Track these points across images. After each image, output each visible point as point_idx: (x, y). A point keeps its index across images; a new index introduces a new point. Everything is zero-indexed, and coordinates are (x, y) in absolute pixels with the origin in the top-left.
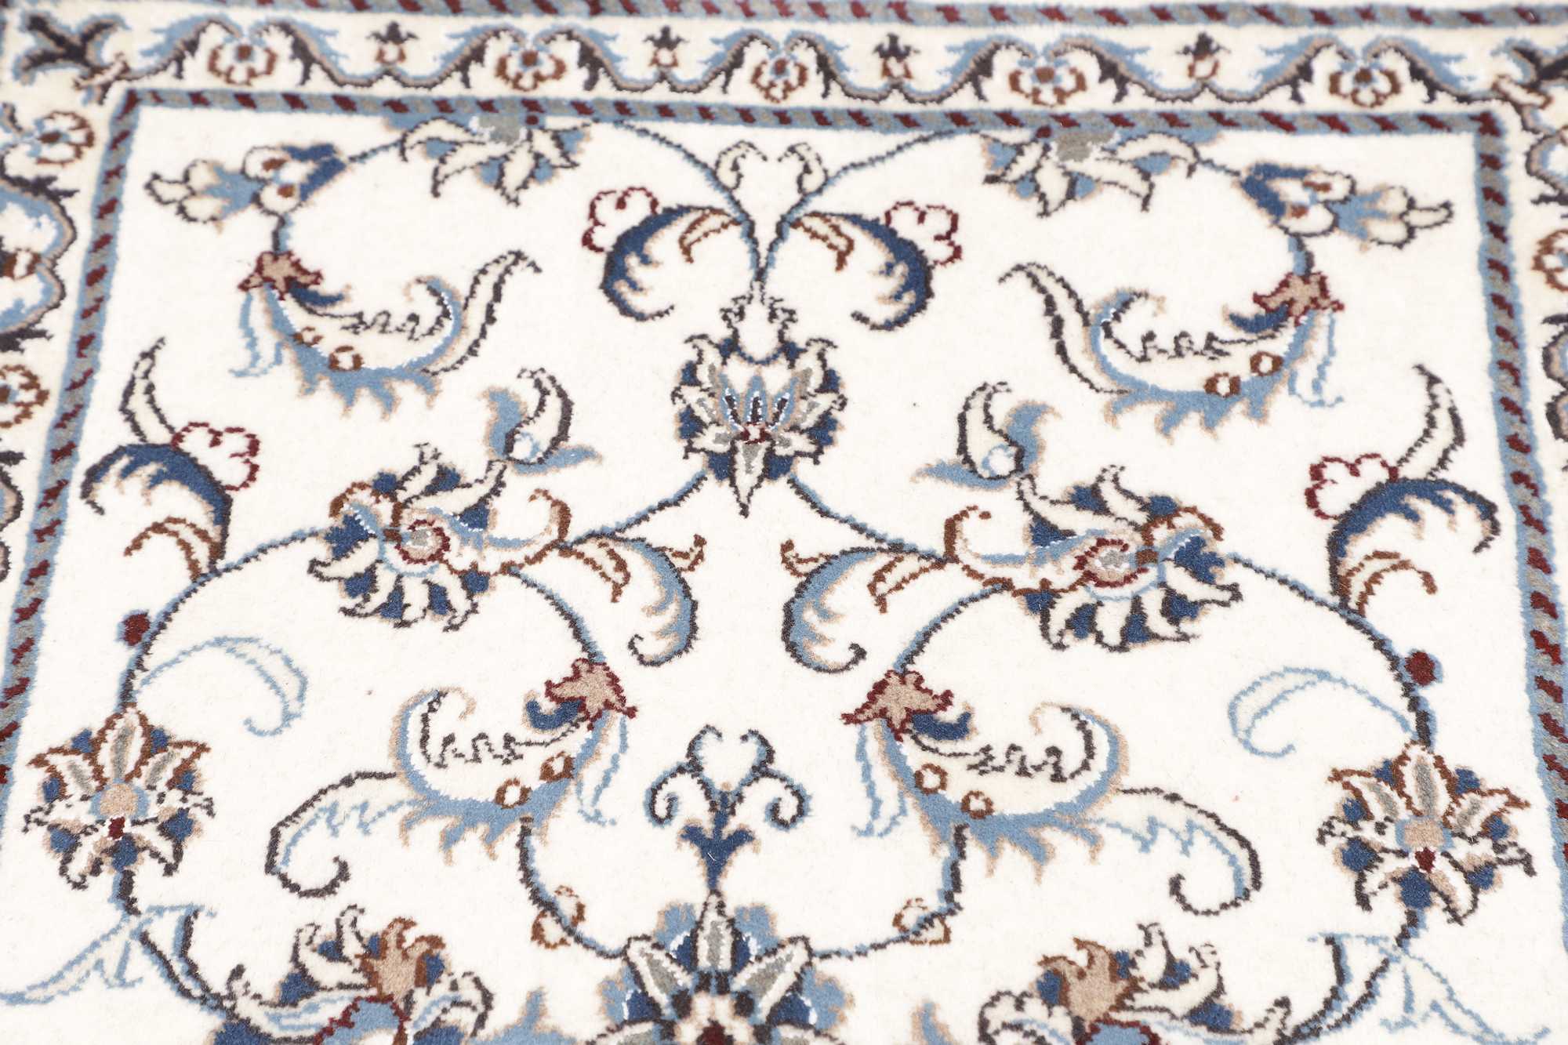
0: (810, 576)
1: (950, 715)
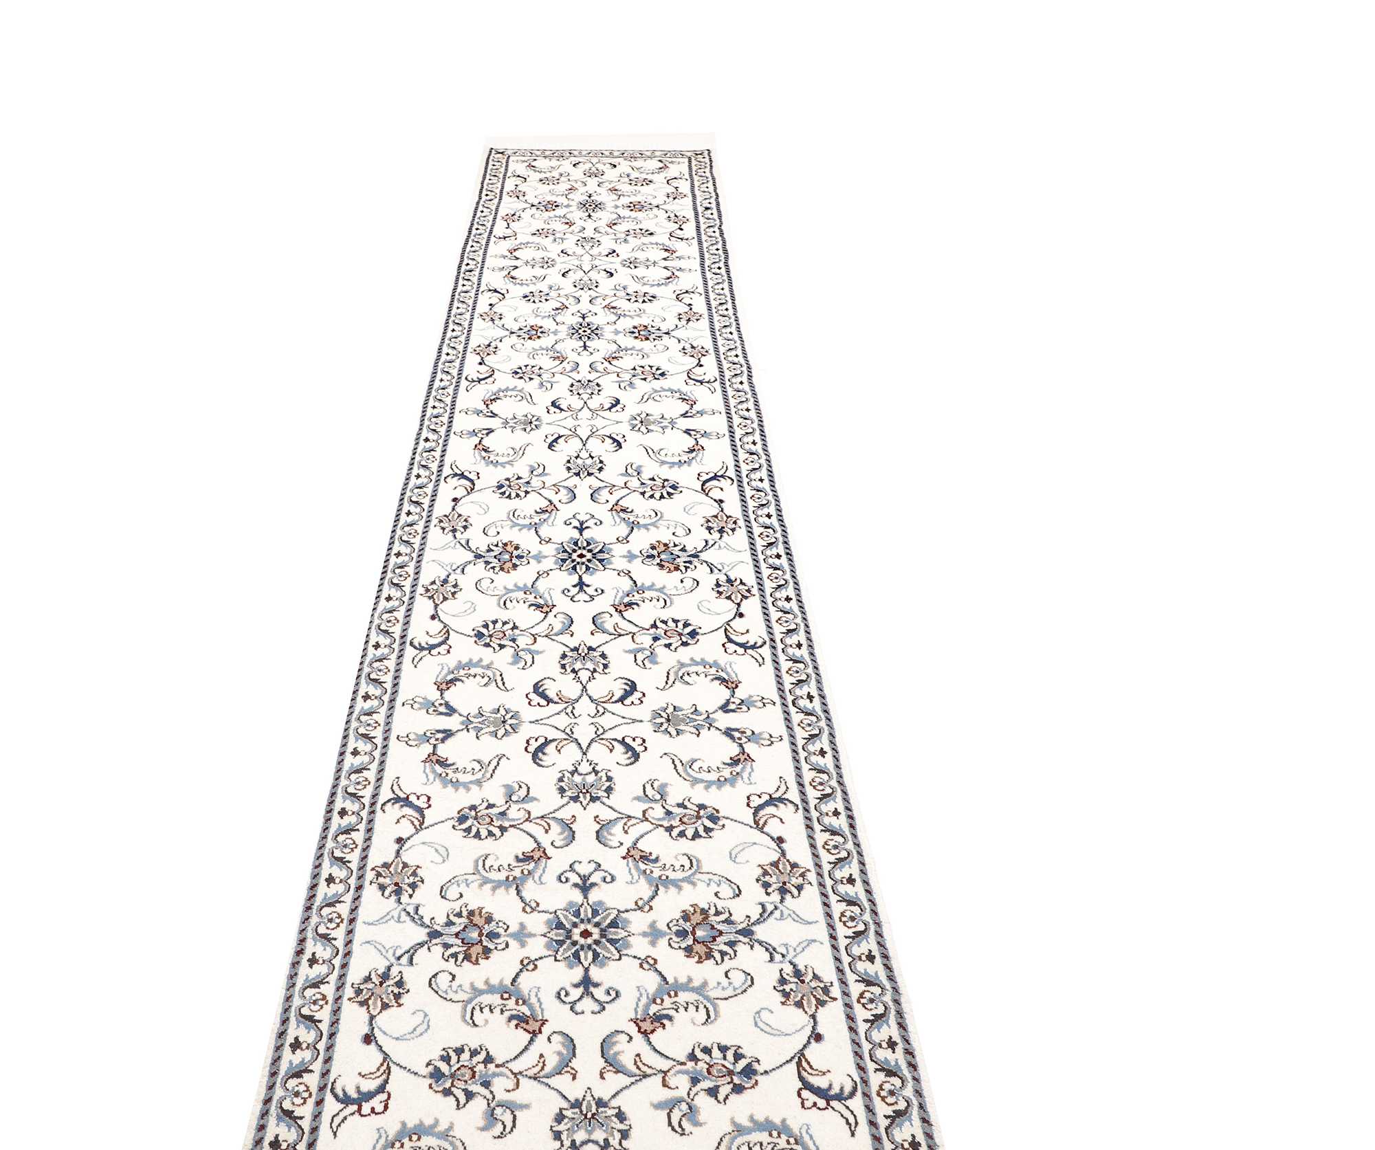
0: (567, 1066)
1: (514, 1022)
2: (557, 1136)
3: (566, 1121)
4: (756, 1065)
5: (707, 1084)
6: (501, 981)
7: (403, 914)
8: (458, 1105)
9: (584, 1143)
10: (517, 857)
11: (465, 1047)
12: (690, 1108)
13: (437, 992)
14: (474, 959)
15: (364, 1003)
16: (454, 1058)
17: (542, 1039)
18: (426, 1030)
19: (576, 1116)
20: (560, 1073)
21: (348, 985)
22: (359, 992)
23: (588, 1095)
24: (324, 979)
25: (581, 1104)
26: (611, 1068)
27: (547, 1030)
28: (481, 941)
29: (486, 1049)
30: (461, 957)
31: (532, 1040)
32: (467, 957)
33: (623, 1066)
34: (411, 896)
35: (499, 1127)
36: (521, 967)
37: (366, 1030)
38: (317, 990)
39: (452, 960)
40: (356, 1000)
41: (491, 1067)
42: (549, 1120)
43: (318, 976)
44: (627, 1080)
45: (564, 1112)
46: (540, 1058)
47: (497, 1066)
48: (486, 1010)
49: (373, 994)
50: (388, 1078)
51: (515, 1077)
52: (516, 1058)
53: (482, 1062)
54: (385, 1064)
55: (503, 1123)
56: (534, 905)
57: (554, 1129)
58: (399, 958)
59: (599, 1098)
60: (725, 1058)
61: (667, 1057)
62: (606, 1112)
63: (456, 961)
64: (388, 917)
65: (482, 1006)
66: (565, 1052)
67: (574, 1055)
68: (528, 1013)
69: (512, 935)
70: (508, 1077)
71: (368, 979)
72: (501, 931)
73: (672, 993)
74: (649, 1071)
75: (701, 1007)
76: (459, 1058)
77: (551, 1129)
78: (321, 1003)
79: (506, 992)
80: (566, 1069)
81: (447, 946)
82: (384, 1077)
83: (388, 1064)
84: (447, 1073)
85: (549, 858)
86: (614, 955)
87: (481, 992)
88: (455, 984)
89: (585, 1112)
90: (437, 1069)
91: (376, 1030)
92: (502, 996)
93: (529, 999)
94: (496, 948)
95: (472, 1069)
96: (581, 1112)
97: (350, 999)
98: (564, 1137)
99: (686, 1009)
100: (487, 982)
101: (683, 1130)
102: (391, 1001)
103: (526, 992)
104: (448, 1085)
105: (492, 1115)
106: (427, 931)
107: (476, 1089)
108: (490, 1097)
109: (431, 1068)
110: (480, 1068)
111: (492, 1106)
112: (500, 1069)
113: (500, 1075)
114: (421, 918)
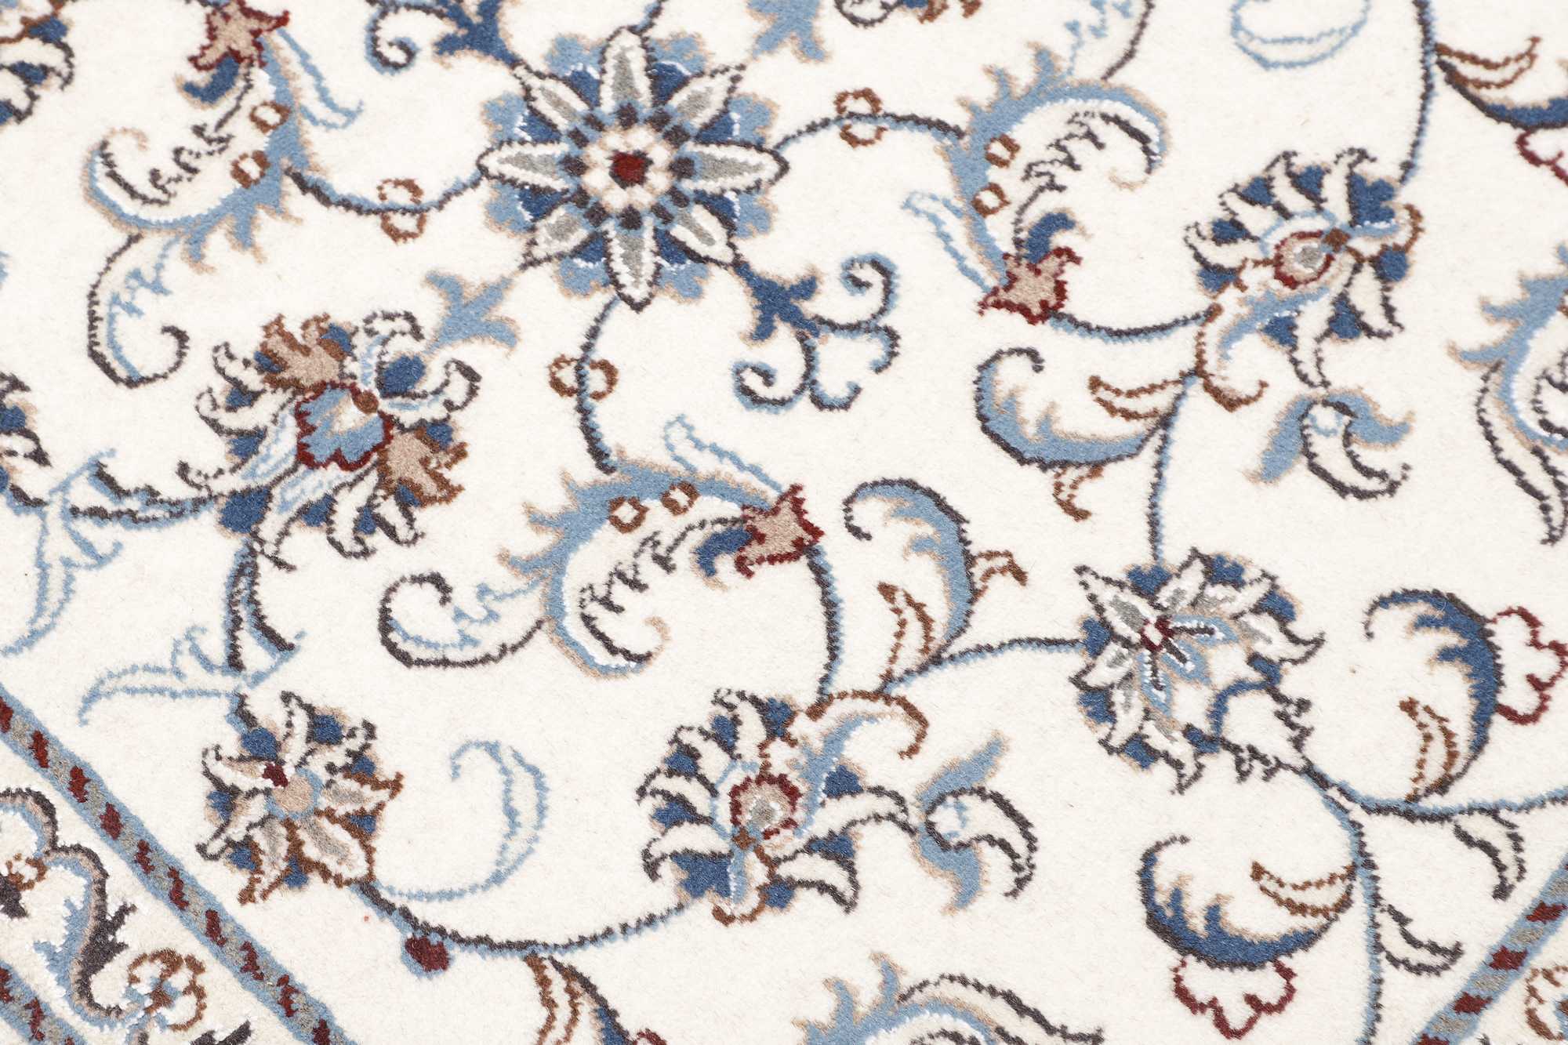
0: (970, 560)
1: (725, 564)
2: (1140, 751)
3: (1118, 696)
4: (1371, 172)
5: (1313, 317)
6: (567, 482)
7: (86, 528)
8: (839, 898)
9: (1218, 711)
10: (190, 89)
11: (686, 738)
12: (1342, 408)
13: (445, 663)
14: (430, 487)
15: (298, 871)
16: (693, 792)
17: (835, 545)
18: (540, 786)
19: (1128, 664)
20: (976, 594)
21: (194, 866)
22: (244, 854)
23: (1097, 587)
24: (102, 909)
25: (1105, 624)
26: (1071, 474)
27: (823, 511)
28: (388, 421)
29: (741, 695)
30: (389, 510)
31: (820, 574)
32: (409, 498)
33: (1095, 442)
34: (40, 457)
35: (995, 861)
36: (571, 402)
37: (391, 937)
38: (122, 960)
39: (378, 540)
40: (265, 882)
41: (801, 726)
42: (1084, 735)
43: (75, 919)
44: (1140, 468)
45: (1093, 680)
46: (892, 600)
47: (815, 712)
48: (621, 594)
49: (289, 825)
50: (601, 1001)
51: (888, 700)
52: (833, 650)
53: (771, 736)
54: (551, 972)
55: (991, 840)
56: (402, 197)
57: (1116, 742)
58: (234, 663)
59: (1130, 574)
60: (1284, 213)
61: (1163, 329)
62: (1179, 593)
63: (391, 532)
64: (57, 575)
65: (601, 592)
66: (927, 530)
67: (958, 519)
68: (732, 510)
69: (449, 332)
70: (871, 718)
71: (225, 799)
72: (403, 345)
73: (998, 149)
74: (1161, 401)
75: (1097, 126)
76: (703, 780)
77: (1111, 750)
78: (180, 979)
79: (617, 503)
80: (978, 571)
81: (319, 514)
82: (586, 1007)
83: (558, 966)
84: (722, 846)
85: (283, 20)
86: (757, 168)
87: (553, 558)
88: (463, 595)
89: (1136, 638)
90: (687, 859)
91: (418, 910)
92: (616, 522)
93: (691, 469)
94: (449, 405)
95: (765, 778)
96: (1127, 643)
97: (246, 897)
98: (1155, 738)
99: (1071, 163)
100: (538, 521)
101: (1383, 475)
102: (354, 796)
103: (661, 458)
104: (758, 873)
105: (943, 843)
106: (209, 517)
107: (831, 816)
108: (886, 805)
109: (666, 869)
110: (781, 756)
111: (915, 819)
112: (835, 712)
113: (847, 727)
114: (151, 495)
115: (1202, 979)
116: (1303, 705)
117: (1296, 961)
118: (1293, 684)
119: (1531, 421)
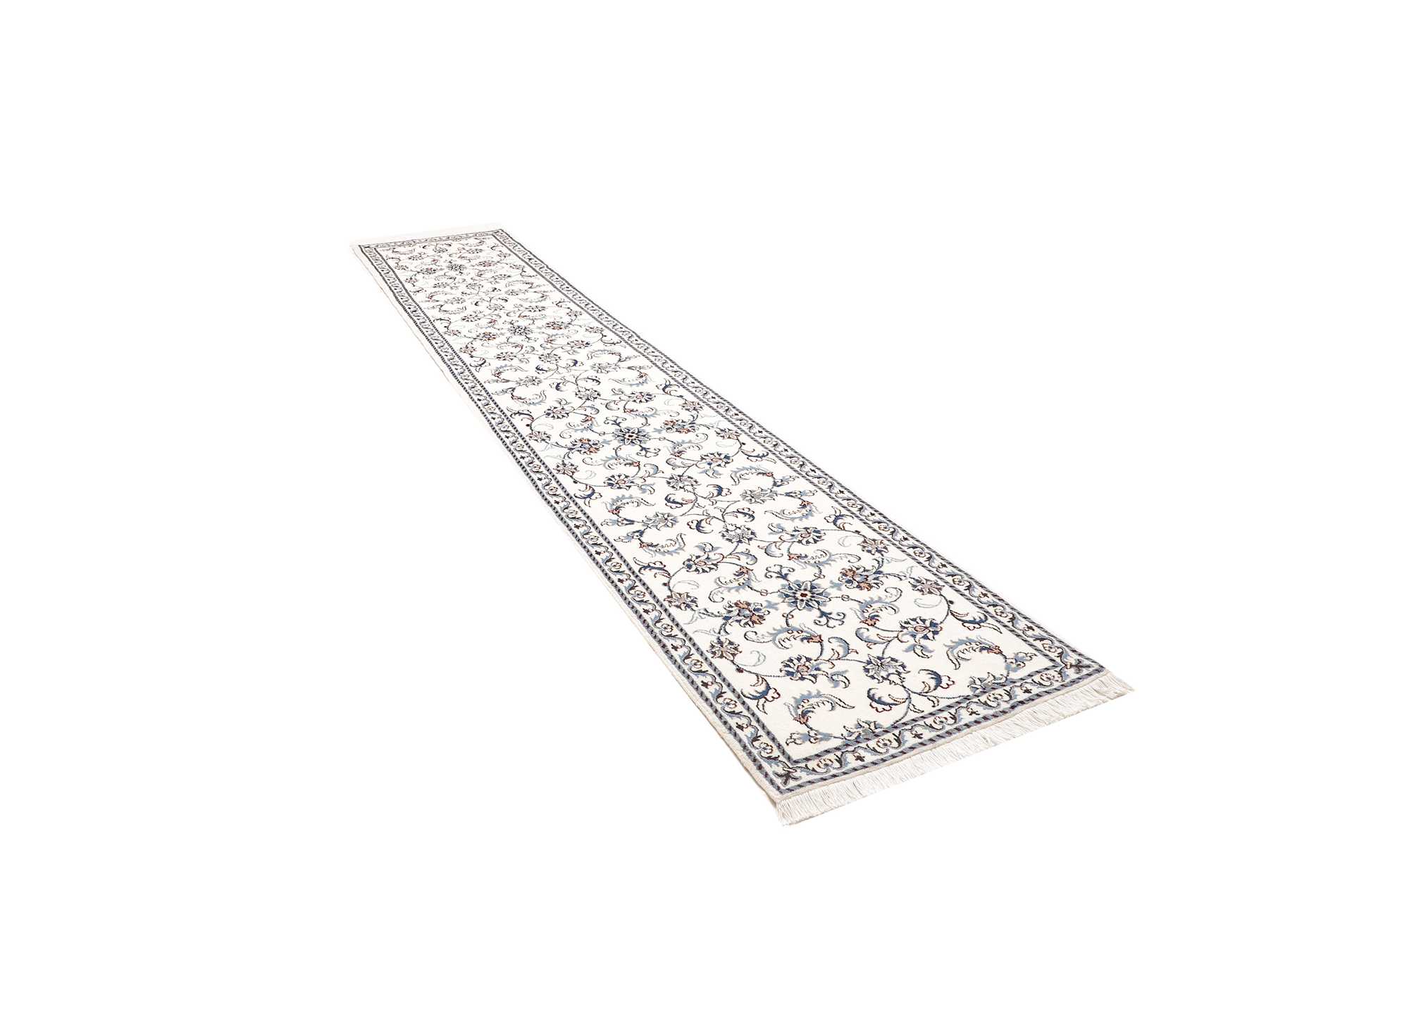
1: (805, 640)
2: (873, 677)
3: (870, 670)
4: (934, 621)
5: (920, 635)
6: (781, 626)
7: (701, 615)
8: (813, 682)
9: (889, 674)
10: (735, 574)
11: (792, 658)
12: (922, 647)
13: (753, 641)
14: (758, 622)
15: (722, 656)
16: (791, 664)
17: (825, 643)
18: (765, 657)
19: (873, 667)
20: (848, 653)
21: (705, 652)
22: (714, 653)
23: (870, 656)
24: (689, 653)
25: (871, 661)
26: (870, 643)
27: (824, 638)
28: (753, 614)
29: (803, 655)
30: (750, 623)
31: (822, 645)
32: (754, 622)
33: (875, 640)
34: (697, 606)
35: (842, 683)
36: (785, 618)
37: (735, 667)
38: (690, 659)
39: (747, 626)
40: (716, 656)
41: (812, 661)
42: (864, 674)
43: (684, 653)
44: (884, 646)
45: (866, 667)
46: (833, 650)
47: (815, 660)
48: (786, 640)
49: (721, 651)
50: (767, 683)
51: (828, 661)
52: (821, 654)
53: (806, 661)
54: (759, 677)
55: (842, 681)
56: (764, 591)
57: (868, 675)
58: (719, 633)
59: (877, 656)
60: (918, 623)
61: (892, 631)
62: (885, 660)
63: (749, 625)
64: (695, 618)
65: (782, 639)
66: (842, 644)
67: (848, 644)
68: (808, 635)
69: (767, 607)
70: (825, 663)
71: (713, 646)
72: (760, 607)
73: (869, 606)
74: (889, 639)
75: (887, 607)
76: (793, 663)
78: (698, 663)
79: (789, 630)
80: (850, 651)
81: (739, 621)
82: (764, 683)
83: (761, 677)
84: (794, 671)
85: (752, 570)
86: (826, 599)
87: (777, 634)
88: (759, 635)
89: (876, 664)
90: (788, 671)
91: (740, 665)
92: (788, 632)
93: (803, 629)
94: (764, 614)
95: (804, 665)
96: (874, 664)
97: (712, 657)
98: (876, 676)
99: (881, 610)
100: (774, 629)
101: (927, 656)
102: (734, 651)
103: (798, 627)
104: (799, 675)
105: (833, 680)
106: (721, 618)
107: (815, 672)
108: (824, 673)
109: (783, 672)
110: (807, 664)
111: (829, 676)
112: (818, 662)
113: (821, 663)
114: (713, 614)
115: (874, 704)
116: (904, 678)
117: (893, 706)
118: (903, 675)
119: (956, 655)
